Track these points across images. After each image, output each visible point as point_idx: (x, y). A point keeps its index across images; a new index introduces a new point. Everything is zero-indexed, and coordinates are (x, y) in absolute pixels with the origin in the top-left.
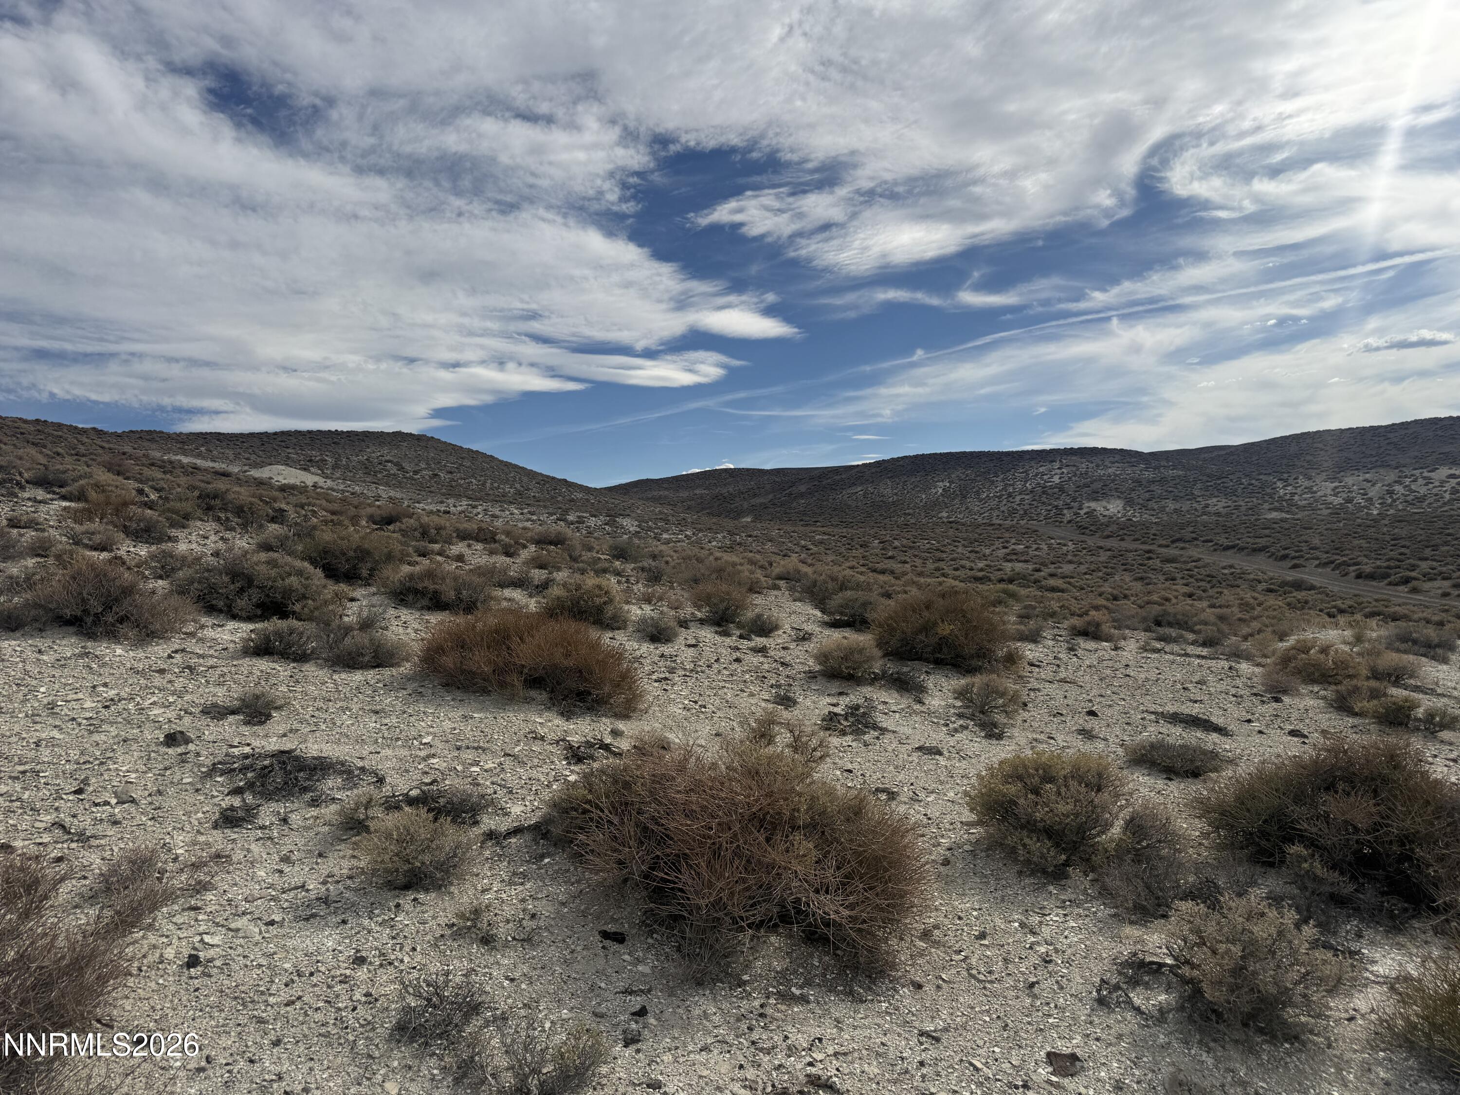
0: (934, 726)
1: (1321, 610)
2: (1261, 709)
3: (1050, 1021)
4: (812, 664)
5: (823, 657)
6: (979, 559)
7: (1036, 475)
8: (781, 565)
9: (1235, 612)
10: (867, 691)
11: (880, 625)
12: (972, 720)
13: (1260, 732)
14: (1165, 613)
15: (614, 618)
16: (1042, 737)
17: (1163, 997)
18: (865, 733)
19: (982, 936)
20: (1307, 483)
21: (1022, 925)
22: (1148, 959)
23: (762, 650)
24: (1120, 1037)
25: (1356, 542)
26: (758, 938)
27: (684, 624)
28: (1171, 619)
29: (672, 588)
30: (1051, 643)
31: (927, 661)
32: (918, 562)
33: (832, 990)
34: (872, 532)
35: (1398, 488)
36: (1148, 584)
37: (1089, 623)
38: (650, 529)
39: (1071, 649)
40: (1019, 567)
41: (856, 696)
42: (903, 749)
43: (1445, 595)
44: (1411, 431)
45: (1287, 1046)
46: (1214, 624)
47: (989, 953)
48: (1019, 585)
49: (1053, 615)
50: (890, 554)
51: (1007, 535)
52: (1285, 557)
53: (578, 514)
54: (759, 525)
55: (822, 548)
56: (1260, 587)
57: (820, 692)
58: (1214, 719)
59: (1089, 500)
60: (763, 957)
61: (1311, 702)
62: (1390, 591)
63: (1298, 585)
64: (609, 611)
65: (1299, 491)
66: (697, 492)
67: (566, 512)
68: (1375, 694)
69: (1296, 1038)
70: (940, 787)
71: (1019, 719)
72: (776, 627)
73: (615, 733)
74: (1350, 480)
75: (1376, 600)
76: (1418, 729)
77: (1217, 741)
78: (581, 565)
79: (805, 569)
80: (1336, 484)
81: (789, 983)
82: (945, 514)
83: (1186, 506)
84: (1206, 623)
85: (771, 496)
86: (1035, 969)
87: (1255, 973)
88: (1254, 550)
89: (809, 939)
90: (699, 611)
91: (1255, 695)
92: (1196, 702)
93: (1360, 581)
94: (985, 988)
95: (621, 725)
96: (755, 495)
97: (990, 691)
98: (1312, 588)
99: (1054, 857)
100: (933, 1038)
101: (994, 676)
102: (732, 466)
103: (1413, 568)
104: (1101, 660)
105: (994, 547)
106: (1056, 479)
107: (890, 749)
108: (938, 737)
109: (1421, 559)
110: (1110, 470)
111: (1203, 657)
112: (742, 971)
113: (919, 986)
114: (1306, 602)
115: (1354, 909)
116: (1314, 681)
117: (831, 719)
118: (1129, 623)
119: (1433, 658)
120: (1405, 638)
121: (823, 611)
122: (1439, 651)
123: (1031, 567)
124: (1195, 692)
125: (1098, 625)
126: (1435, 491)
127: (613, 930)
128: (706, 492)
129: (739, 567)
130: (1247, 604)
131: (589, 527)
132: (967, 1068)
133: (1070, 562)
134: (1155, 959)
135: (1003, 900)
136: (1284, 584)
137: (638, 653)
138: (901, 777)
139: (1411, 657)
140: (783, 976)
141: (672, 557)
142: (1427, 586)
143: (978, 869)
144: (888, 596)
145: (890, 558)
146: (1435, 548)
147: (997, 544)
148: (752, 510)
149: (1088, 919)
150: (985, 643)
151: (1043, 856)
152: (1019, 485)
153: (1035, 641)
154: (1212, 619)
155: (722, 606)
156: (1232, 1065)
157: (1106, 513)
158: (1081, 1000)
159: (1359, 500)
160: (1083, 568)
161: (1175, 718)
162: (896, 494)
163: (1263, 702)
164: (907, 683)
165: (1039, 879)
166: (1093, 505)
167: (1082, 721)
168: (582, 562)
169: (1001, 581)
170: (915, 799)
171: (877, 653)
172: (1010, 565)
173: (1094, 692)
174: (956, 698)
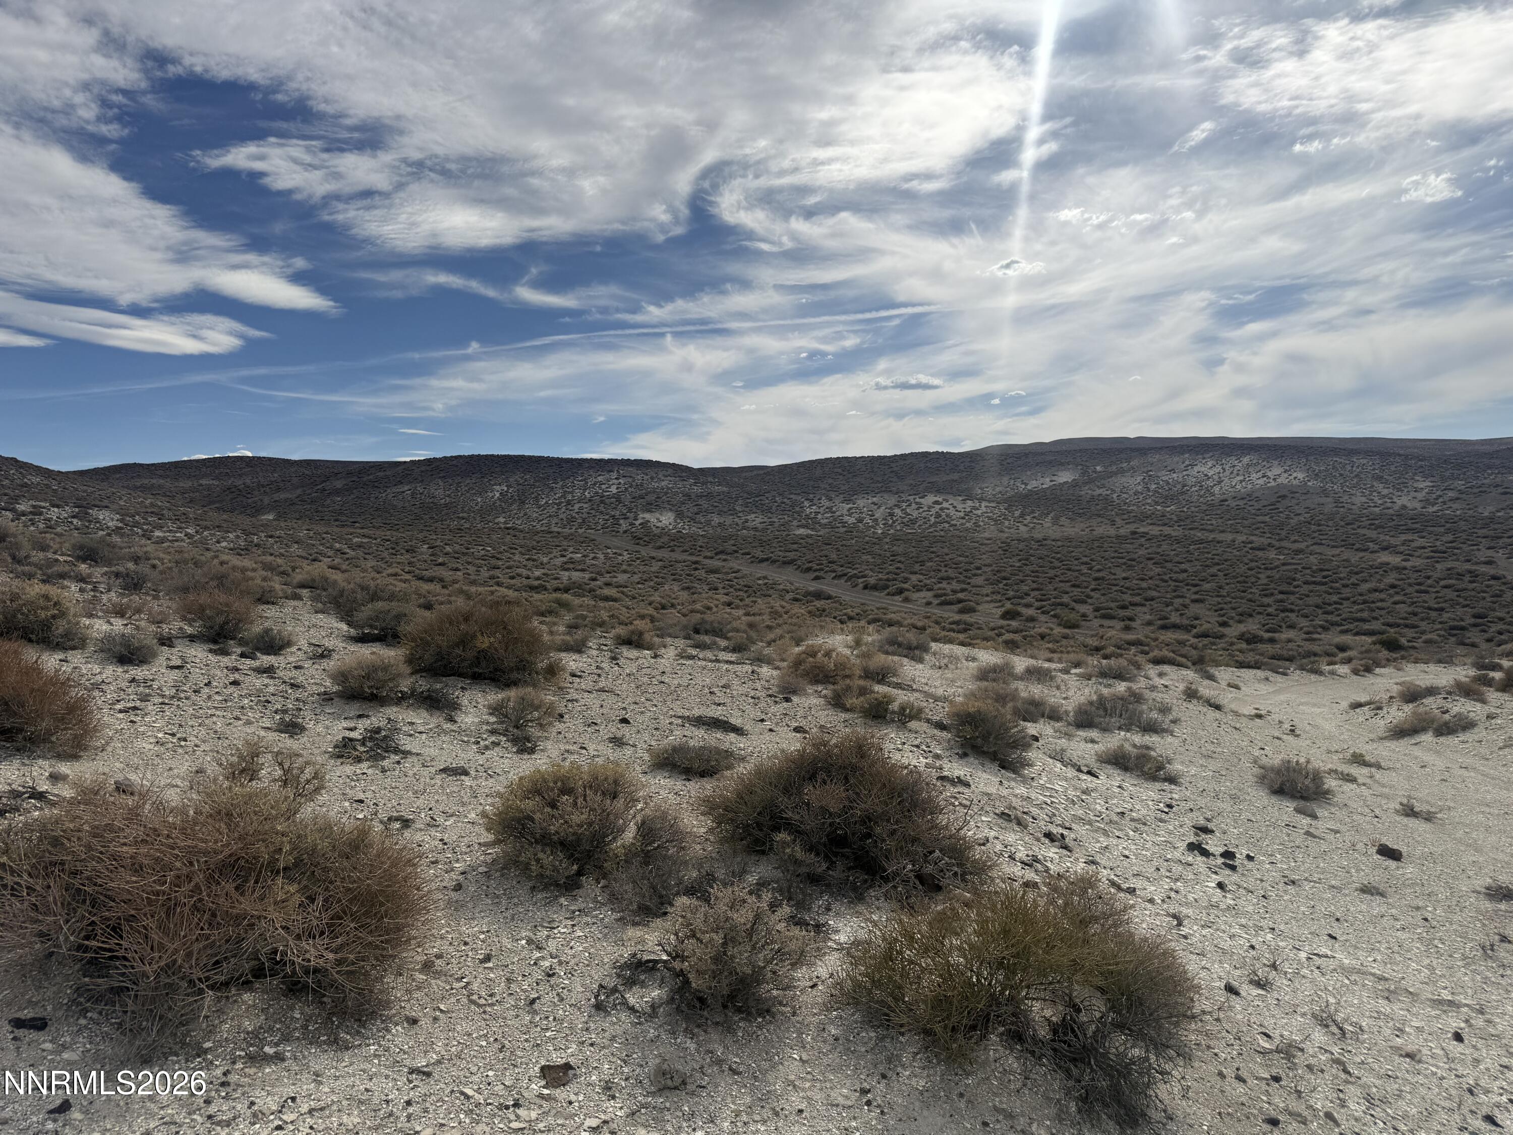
0: (464, 745)
1: (835, 618)
2: (774, 709)
3: (548, 1034)
4: (328, 684)
5: (341, 676)
6: (537, 567)
7: (595, 484)
8: (308, 570)
9: (767, 620)
10: (392, 711)
11: (413, 640)
12: (504, 735)
13: (771, 730)
14: (703, 621)
15: (67, 635)
16: (575, 748)
17: (656, 993)
18: (384, 758)
19: (488, 958)
20: (828, 504)
21: (530, 942)
22: (646, 957)
23: (269, 671)
24: (613, 1039)
25: (864, 557)
26: (227, 997)
27: (166, 641)
28: (708, 627)
29: (156, 598)
30: (595, 653)
31: (460, 675)
32: (471, 569)
33: (314, 1042)
34: (420, 536)
35: (897, 511)
36: (693, 594)
37: (633, 632)
38: (136, 524)
39: (614, 658)
40: (576, 576)
41: (378, 719)
42: (425, 772)
43: (929, 604)
44: (907, 462)
45: (760, 1020)
46: (745, 632)
47: (492, 975)
48: (575, 595)
49: (601, 624)
50: (440, 560)
51: (565, 543)
52: (809, 570)
53: (31, 502)
54: (282, 524)
55: (360, 553)
56: (788, 597)
57: (336, 716)
58: (733, 721)
59: (643, 511)
60: (232, 1019)
61: (814, 701)
62: (888, 601)
63: (819, 595)
64: (61, 627)
65: (821, 510)
66: (204, 482)
67: (16, 499)
68: (863, 691)
69: (768, 1011)
70: (461, 809)
71: (554, 731)
72: (289, 644)
73: (55, 778)
74: (861, 503)
75: (878, 609)
76: (893, 721)
77: (734, 740)
78: (27, 568)
79: (337, 576)
80: (851, 505)
81: (262, 1043)
82: (502, 520)
83: (728, 520)
84: (738, 631)
85: (299, 491)
86: (538, 984)
87: (733, 957)
88: (784, 563)
89: (291, 990)
90: (191, 626)
91: (770, 696)
92: (719, 705)
93: (866, 591)
94: (485, 1012)
95: (64, 768)
96: (279, 489)
97: (526, 705)
98: (829, 597)
99: (566, 868)
100: (424, 1073)
101: (530, 689)
102: (250, 454)
103: (906, 580)
104: (640, 669)
105: (552, 556)
106: (614, 489)
107: (411, 773)
108: (467, 756)
109: (912, 573)
110: (663, 483)
111: (731, 663)
112: (203, 1038)
113: (414, 1022)
114: (824, 610)
115: (826, 885)
116: (817, 682)
117: (345, 746)
118: (671, 631)
119: (913, 659)
120: (892, 642)
121: (349, 624)
122: (917, 652)
123: (587, 576)
124: (720, 696)
125: (641, 634)
126: (924, 514)
127: (30, 1016)
128: (216, 483)
129: (249, 573)
130: (776, 612)
131: (49, 520)
132: (457, 1098)
133: (625, 572)
134: (652, 957)
135: (513, 919)
136: (808, 594)
137: (99, 678)
138: (419, 802)
139: (896, 658)
140: (256, 1036)
141: (161, 560)
142: (915, 596)
143: (491, 890)
144: (428, 607)
145: (440, 564)
146: (922, 563)
147: (556, 552)
148: (274, 506)
149: (594, 927)
150: (526, 655)
151: (555, 869)
152: (578, 493)
153: (579, 651)
154: (743, 627)
155: (220, 619)
156: (711, 1047)
157: (659, 524)
158: (579, 1009)
159: (867, 520)
160: (636, 578)
161: (699, 722)
162: (449, 496)
163: (776, 702)
164: (438, 701)
165: (552, 892)
166: (647, 516)
167: (614, 729)
168: (29, 564)
169: (557, 590)
170: (432, 824)
171: (406, 669)
172: (567, 573)
173: (629, 700)
174: (491, 714)
